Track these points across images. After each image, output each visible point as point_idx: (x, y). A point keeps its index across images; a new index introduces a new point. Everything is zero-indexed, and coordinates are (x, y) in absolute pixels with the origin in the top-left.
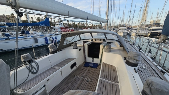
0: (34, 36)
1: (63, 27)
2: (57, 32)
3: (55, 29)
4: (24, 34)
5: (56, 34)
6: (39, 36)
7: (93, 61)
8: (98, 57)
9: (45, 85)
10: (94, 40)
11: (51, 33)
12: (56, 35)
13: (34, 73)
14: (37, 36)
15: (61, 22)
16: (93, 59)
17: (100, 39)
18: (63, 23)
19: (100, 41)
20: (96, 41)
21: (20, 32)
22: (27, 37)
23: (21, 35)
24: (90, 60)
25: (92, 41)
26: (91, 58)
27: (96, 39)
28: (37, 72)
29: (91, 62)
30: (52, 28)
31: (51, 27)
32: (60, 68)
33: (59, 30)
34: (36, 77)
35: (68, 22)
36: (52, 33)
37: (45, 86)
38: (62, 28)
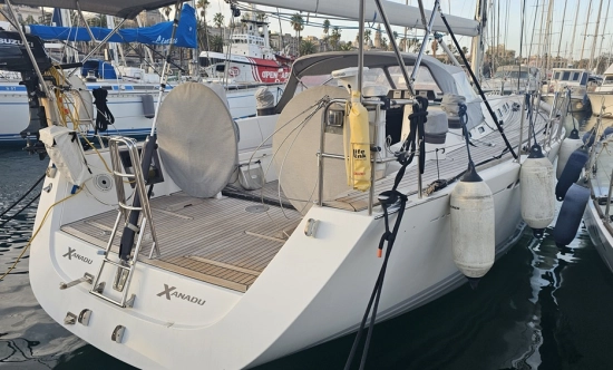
1: (270, 56)
3: (221, 69)
9: (259, 160)
10: (396, 96)
14: (152, 87)
15: (260, 24)
17: (418, 92)
18: (271, 35)
20: (403, 97)
22: (110, 88)
23: (88, 81)
27: (403, 92)
30: (204, 62)
31: (203, 54)
33: (248, 75)
35: (298, 28)
38: (261, 66)
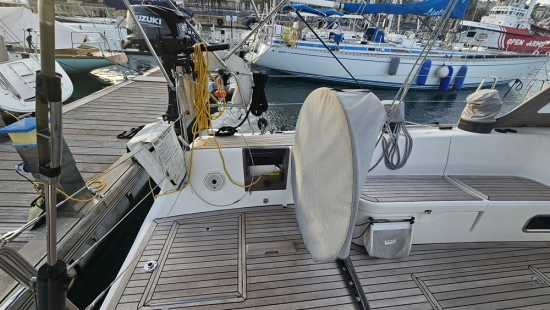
0: (392, 50)
1: (526, 26)
2: (480, 49)
3: (471, 35)
4: (370, 39)
5: (474, 54)
6: (407, 52)
9: (413, 218)
11: (450, 48)
12: (470, 57)
13: (390, 165)
14: (403, 51)
21: (362, 35)
22: (373, 49)
23: (363, 43)
28: (400, 165)
30: (462, 29)
31: (464, 23)
32: (486, 201)
33: (494, 40)
34: (390, 179)
36: (457, 47)
37: (412, 221)
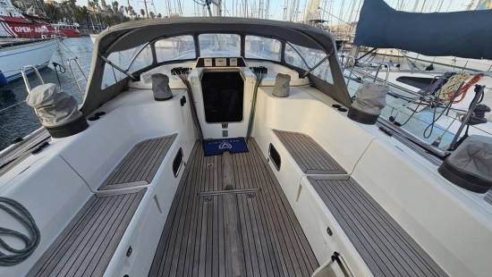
7: (225, 133)
8: (239, 118)
10: (208, 64)
16: (225, 126)
17: (228, 59)
19: (228, 65)
20: (214, 65)
24: (214, 131)
25: (201, 69)
26: (219, 125)
27: (214, 60)
29: (221, 137)
32: (149, 186)
38: (11, 22)
